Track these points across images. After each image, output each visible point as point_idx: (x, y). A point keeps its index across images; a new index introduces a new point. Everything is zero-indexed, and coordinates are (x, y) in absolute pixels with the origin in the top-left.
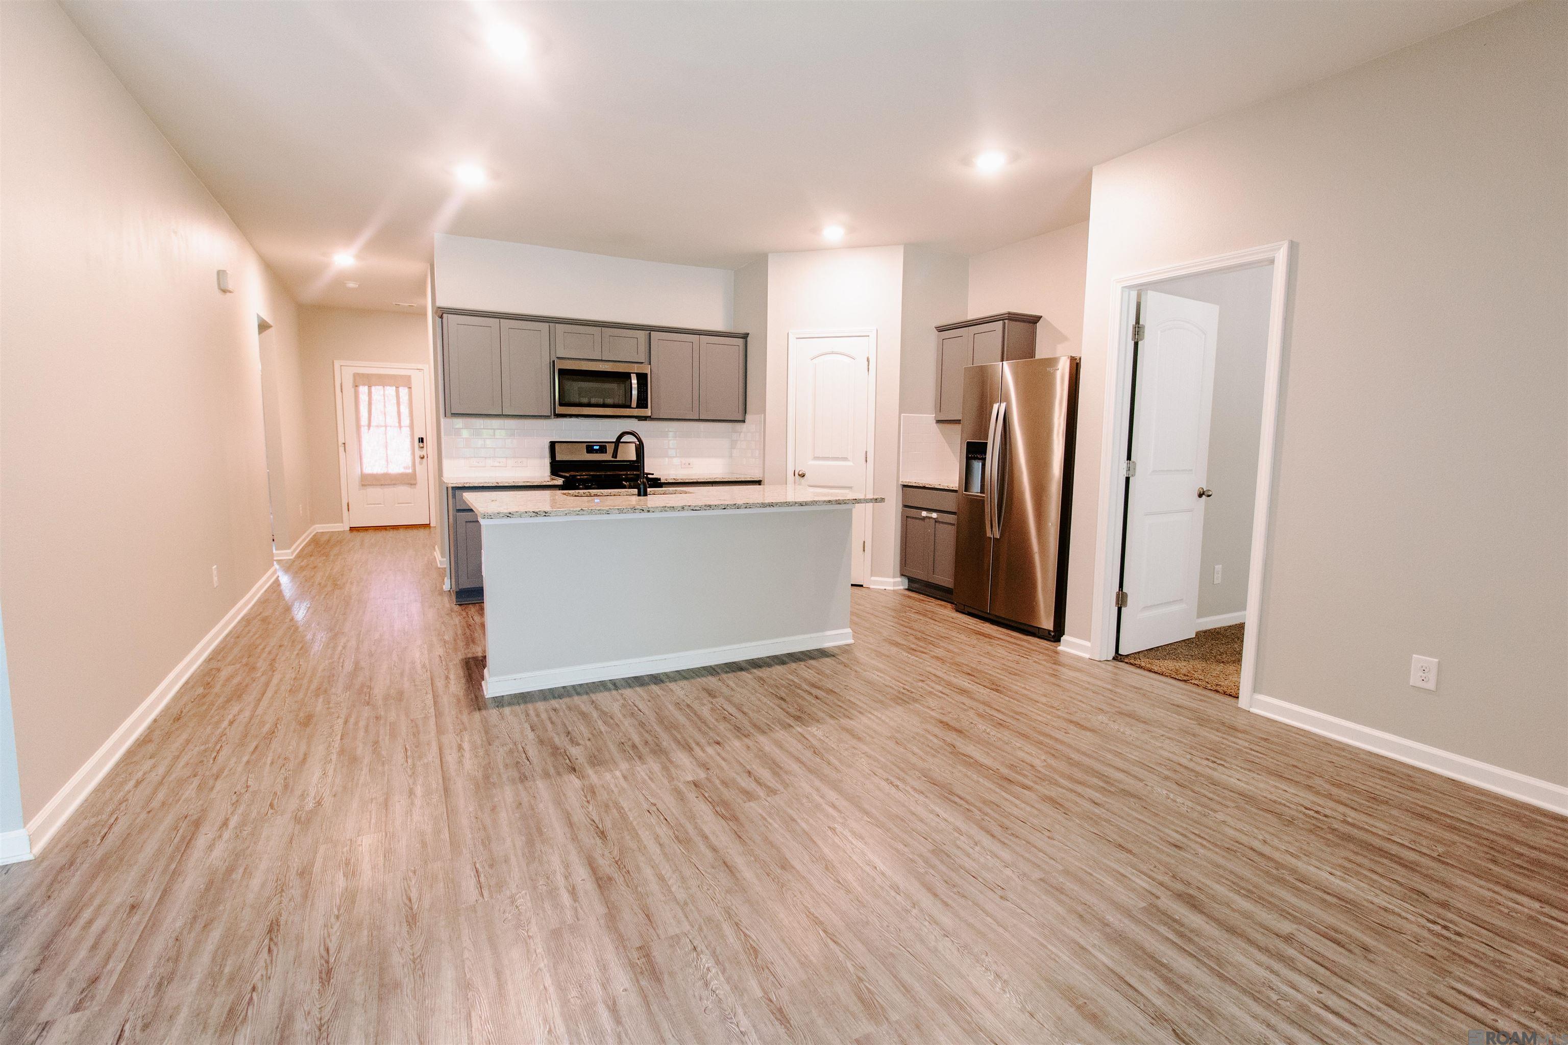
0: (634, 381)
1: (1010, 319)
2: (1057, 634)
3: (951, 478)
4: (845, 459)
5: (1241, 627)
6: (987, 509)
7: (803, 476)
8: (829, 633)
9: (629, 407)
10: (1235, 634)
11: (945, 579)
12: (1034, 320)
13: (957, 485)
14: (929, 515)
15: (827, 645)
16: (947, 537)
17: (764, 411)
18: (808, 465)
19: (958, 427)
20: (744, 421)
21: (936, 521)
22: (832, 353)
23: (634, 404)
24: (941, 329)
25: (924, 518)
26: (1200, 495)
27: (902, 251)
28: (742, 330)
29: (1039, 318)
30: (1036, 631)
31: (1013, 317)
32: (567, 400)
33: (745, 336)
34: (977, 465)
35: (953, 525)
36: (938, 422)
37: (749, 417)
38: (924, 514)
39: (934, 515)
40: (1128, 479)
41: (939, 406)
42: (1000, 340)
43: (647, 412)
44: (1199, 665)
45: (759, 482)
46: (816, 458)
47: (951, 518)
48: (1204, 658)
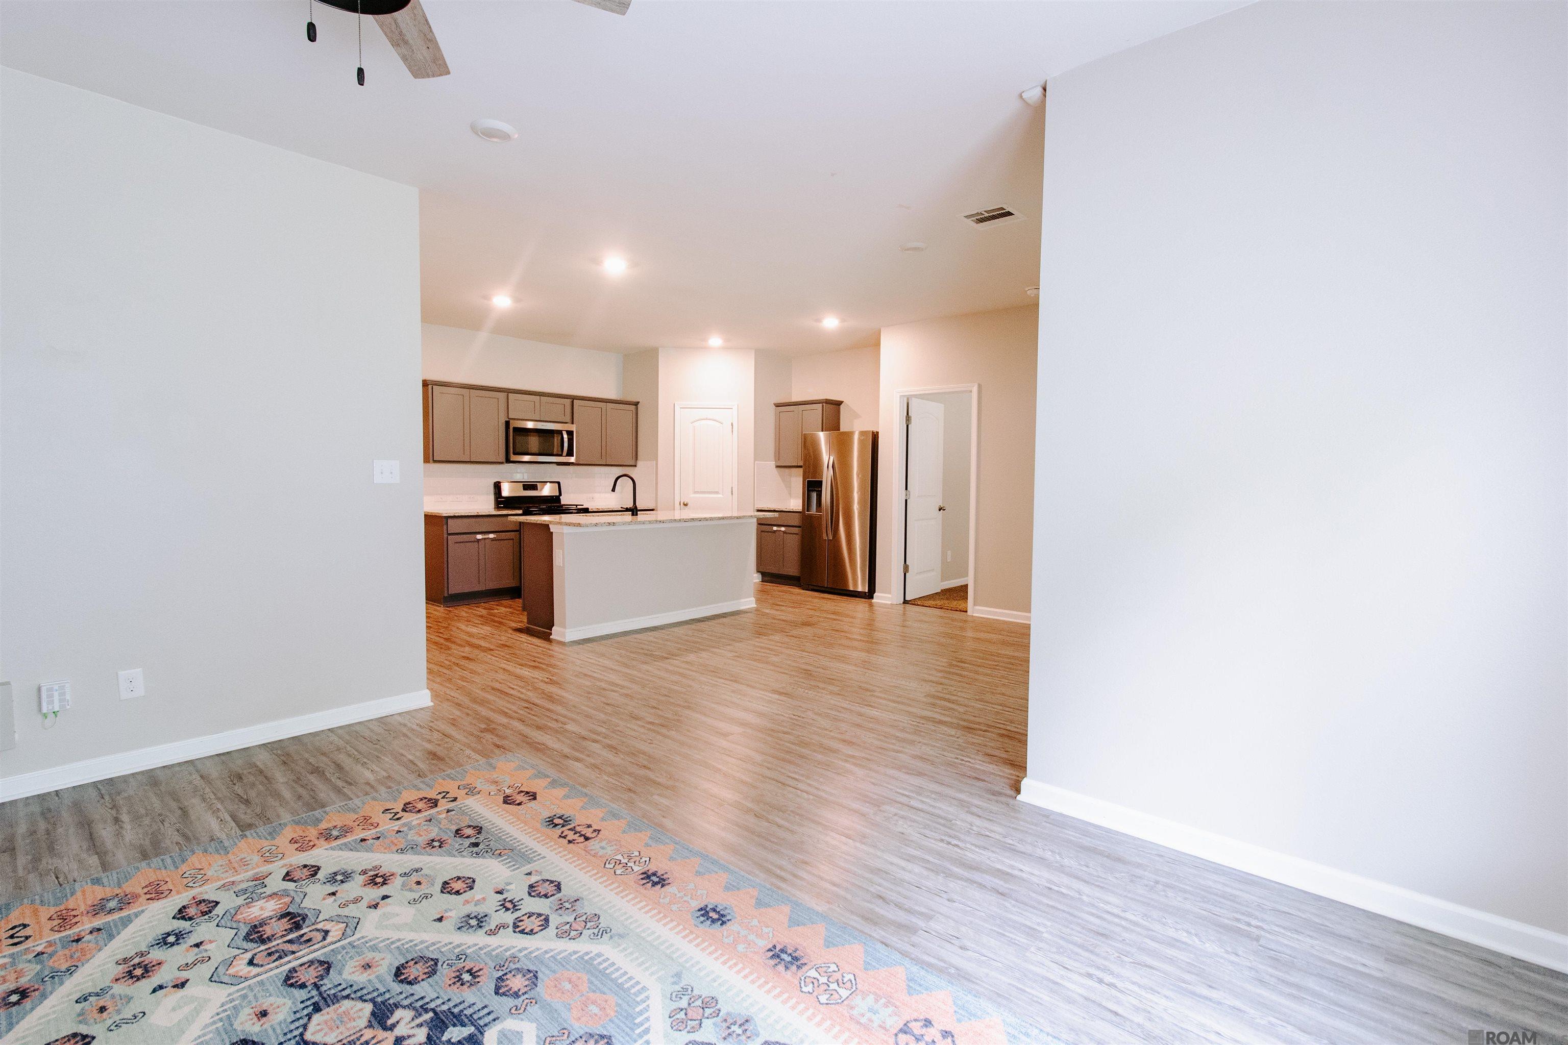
0: (565, 436)
1: (826, 403)
2: (870, 594)
3: (796, 504)
4: (717, 493)
5: (966, 586)
6: (824, 523)
7: (686, 505)
8: (743, 600)
9: (561, 455)
10: (964, 589)
11: (792, 569)
12: (838, 404)
13: (801, 508)
14: (779, 529)
15: (743, 608)
16: (792, 543)
17: (655, 458)
18: (690, 497)
19: (801, 470)
20: (635, 466)
21: (784, 532)
22: (706, 419)
23: (565, 453)
24: (778, 405)
25: (775, 532)
26: (940, 510)
27: (753, 356)
28: (635, 400)
29: (842, 402)
30: (856, 594)
31: (828, 402)
32: (517, 450)
33: (636, 404)
34: (814, 495)
35: (797, 534)
36: (777, 467)
37: (639, 463)
38: (775, 528)
39: (783, 529)
40: (906, 500)
41: (778, 455)
42: (821, 416)
43: (572, 459)
44: (946, 602)
45: (652, 510)
46: (695, 492)
47: (796, 530)
48: (947, 599)
